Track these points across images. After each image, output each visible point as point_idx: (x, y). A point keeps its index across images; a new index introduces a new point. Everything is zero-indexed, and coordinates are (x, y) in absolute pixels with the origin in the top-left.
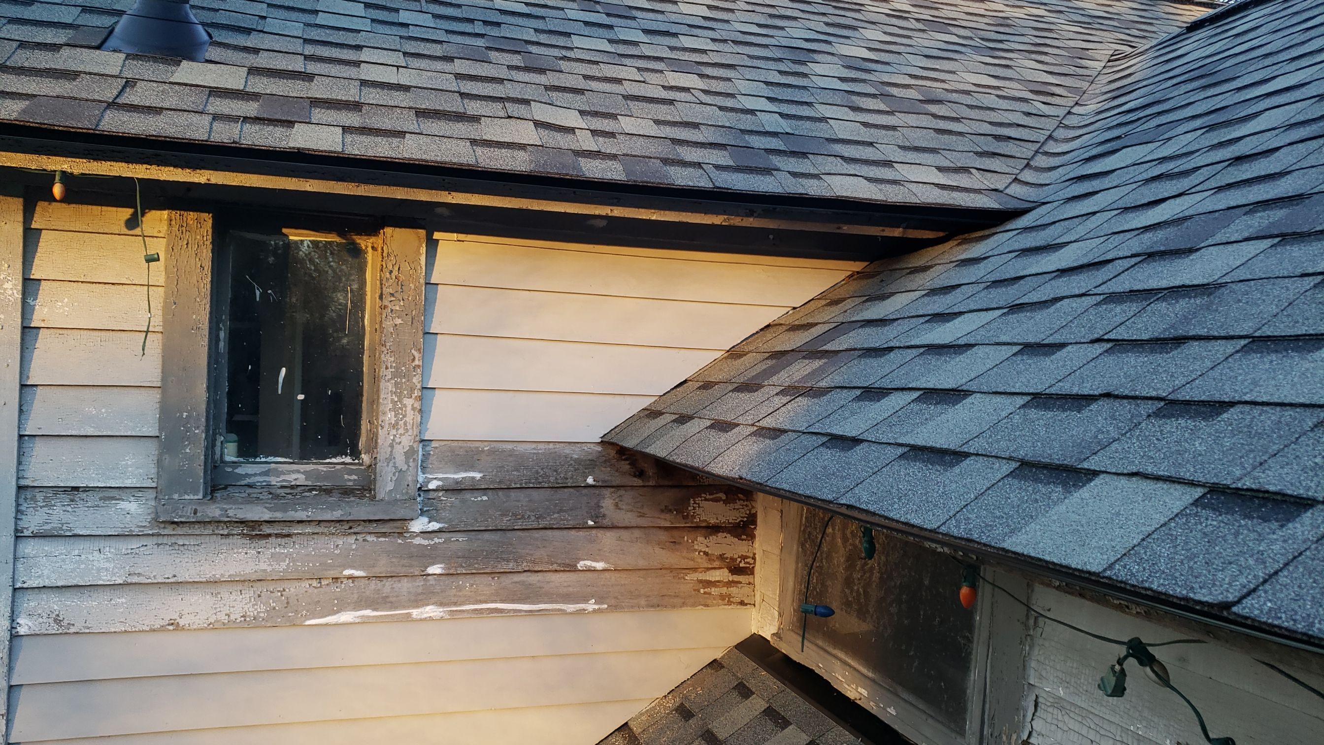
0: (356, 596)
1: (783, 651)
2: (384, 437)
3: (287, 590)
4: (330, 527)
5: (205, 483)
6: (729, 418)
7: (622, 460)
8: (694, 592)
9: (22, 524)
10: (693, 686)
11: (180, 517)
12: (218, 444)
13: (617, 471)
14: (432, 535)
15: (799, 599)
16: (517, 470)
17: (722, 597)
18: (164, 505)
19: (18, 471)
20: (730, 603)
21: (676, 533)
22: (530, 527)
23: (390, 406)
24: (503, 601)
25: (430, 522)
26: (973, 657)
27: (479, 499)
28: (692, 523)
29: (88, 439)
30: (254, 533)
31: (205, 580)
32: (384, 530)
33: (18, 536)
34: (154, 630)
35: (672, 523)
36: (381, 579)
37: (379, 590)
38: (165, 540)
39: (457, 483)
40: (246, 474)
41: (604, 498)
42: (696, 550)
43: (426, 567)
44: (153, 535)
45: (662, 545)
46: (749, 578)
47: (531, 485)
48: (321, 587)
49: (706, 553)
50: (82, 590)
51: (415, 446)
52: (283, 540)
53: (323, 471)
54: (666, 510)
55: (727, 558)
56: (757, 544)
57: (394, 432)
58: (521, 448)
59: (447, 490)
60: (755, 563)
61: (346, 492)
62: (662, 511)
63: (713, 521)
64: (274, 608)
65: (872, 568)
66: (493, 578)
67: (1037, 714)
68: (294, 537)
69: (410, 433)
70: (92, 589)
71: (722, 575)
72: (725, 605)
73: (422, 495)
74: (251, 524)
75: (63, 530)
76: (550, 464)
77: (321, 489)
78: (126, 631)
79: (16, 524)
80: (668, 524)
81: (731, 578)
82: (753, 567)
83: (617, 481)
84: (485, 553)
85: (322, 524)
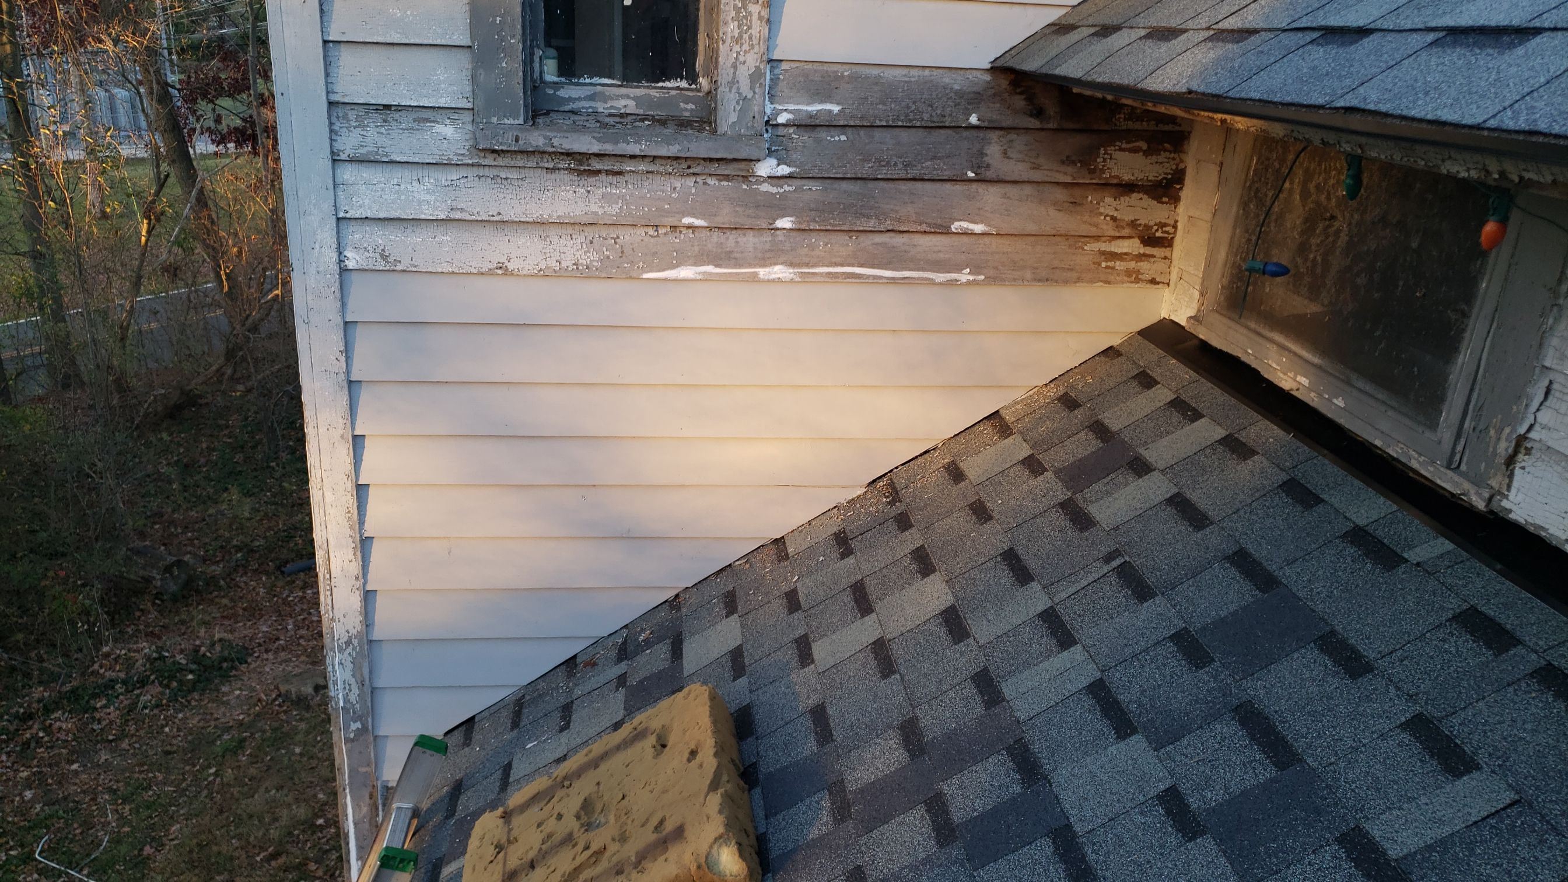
0: (696, 249)
1: (1201, 337)
2: (726, 55)
3: (622, 238)
4: (666, 165)
5: (525, 106)
6: (1174, 23)
7: (1017, 93)
8: (1093, 266)
9: (338, 146)
10: (1081, 374)
11: (501, 144)
12: (537, 59)
13: (1008, 108)
14: (782, 181)
15: (1232, 274)
16: (884, 104)
17: (1128, 273)
18: (482, 129)
19: (327, 83)
20: (1137, 280)
21: (1077, 192)
22: (897, 176)
23: (733, 14)
24: (861, 265)
25: (778, 165)
26: (1467, 335)
27: (837, 138)
28: (1100, 179)
29: (396, 48)
30: (582, 168)
31: (531, 220)
32: (726, 172)
33: (335, 160)
34: (482, 274)
35: (1074, 179)
36: (724, 231)
37: (721, 243)
38: (486, 172)
39: (811, 117)
40: (570, 97)
41: (990, 143)
42: (1101, 214)
43: (775, 220)
44: (473, 165)
45: (1058, 206)
46: (1166, 252)
47: (900, 123)
48: (658, 235)
49: (1114, 219)
50: (405, 224)
51: (762, 67)
52: (615, 178)
53: (655, 97)
54: (1068, 161)
55: (1140, 225)
56: (1181, 209)
57: (737, 48)
58: (890, 73)
59: (798, 126)
60: (1175, 232)
61: (683, 124)
62: (1063, 162)
63: (1127, 177)
64: (608, 257)
65: (1338, 231)
66: (850, 237)
67: (1547, 403)
68: (626, 175)
69: (756, 49)
70: (415, 223)
71: (1133, 246)
72: (1132, 282)
73: (770, 131)
74: (579, 157)
75: (379, 155)
76: (924, 96)
77: (653, 119)
78: (453, 273)
79: (331, 146)
80: (1069, 180)
81: (1143, 250)
82: (1173, 238)
83: (1007, 122)
84: (842, 207)
85: (657, 161)
